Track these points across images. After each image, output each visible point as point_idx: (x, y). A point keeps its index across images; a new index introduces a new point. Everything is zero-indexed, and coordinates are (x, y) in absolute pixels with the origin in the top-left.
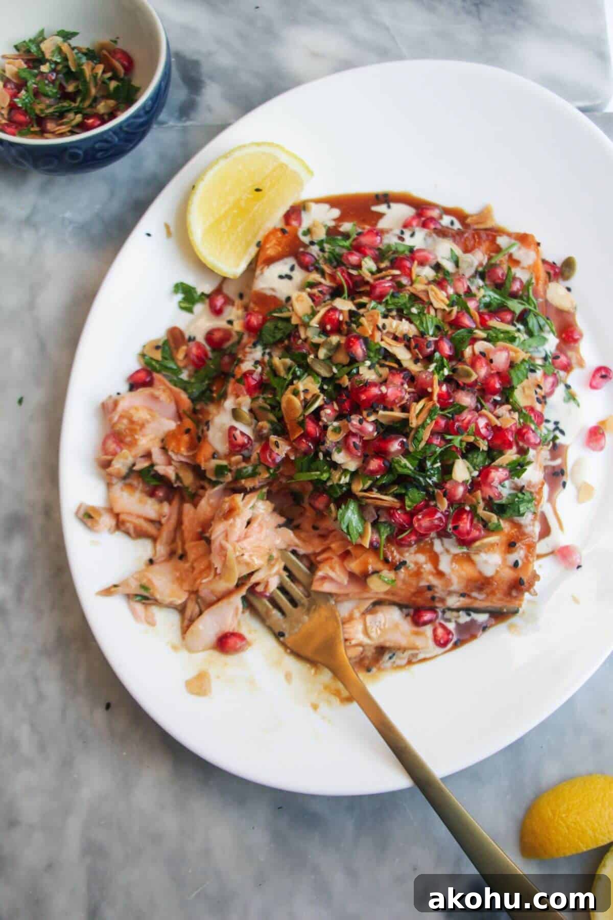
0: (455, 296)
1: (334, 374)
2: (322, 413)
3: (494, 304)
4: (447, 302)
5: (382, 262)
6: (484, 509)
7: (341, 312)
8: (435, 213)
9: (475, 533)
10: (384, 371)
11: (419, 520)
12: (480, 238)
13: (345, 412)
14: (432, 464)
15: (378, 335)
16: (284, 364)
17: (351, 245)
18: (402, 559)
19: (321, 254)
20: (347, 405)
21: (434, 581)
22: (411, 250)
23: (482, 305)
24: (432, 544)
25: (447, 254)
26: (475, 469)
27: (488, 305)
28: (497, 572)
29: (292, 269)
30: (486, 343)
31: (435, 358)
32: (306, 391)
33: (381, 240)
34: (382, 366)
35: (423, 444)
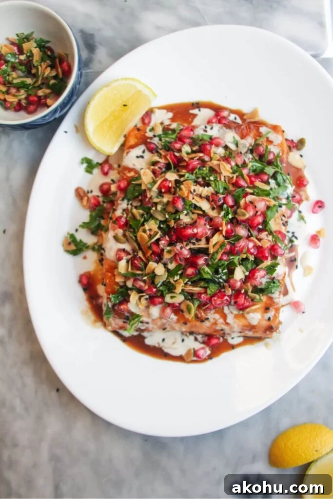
0: (236, 167)
1: (167, 219)
2: (160, 243)
3: (258, 170)
4: (231, 171)
5: (194, 146)
6: (252, 292)
7: (170, 181)
8: (225, 114)
9: (247, 304)
10: (195, 216)
11: (215, 300)
12: (250, 128)
13: (173, 242)
14: (222, 270)
15: (191, 196)
16: (139, 213)
17: (177, 137)
18: (207, 317)
19: (160, 142)
20: (174, 238)
21: (224, 327)
22: (211, 138)
23: (251, 171)
24: (223, 309)
25: (232, 140)
26: (247, 271)
27: (254, 171)
28: (259, 323)
29: (144, 152)
30: (253, 197)
31: (224, 208)
32: (150, 230)
33: (194, 133)
34: (193, 213)
35: (217, 260)
